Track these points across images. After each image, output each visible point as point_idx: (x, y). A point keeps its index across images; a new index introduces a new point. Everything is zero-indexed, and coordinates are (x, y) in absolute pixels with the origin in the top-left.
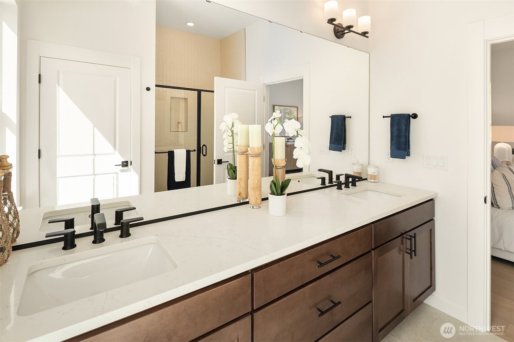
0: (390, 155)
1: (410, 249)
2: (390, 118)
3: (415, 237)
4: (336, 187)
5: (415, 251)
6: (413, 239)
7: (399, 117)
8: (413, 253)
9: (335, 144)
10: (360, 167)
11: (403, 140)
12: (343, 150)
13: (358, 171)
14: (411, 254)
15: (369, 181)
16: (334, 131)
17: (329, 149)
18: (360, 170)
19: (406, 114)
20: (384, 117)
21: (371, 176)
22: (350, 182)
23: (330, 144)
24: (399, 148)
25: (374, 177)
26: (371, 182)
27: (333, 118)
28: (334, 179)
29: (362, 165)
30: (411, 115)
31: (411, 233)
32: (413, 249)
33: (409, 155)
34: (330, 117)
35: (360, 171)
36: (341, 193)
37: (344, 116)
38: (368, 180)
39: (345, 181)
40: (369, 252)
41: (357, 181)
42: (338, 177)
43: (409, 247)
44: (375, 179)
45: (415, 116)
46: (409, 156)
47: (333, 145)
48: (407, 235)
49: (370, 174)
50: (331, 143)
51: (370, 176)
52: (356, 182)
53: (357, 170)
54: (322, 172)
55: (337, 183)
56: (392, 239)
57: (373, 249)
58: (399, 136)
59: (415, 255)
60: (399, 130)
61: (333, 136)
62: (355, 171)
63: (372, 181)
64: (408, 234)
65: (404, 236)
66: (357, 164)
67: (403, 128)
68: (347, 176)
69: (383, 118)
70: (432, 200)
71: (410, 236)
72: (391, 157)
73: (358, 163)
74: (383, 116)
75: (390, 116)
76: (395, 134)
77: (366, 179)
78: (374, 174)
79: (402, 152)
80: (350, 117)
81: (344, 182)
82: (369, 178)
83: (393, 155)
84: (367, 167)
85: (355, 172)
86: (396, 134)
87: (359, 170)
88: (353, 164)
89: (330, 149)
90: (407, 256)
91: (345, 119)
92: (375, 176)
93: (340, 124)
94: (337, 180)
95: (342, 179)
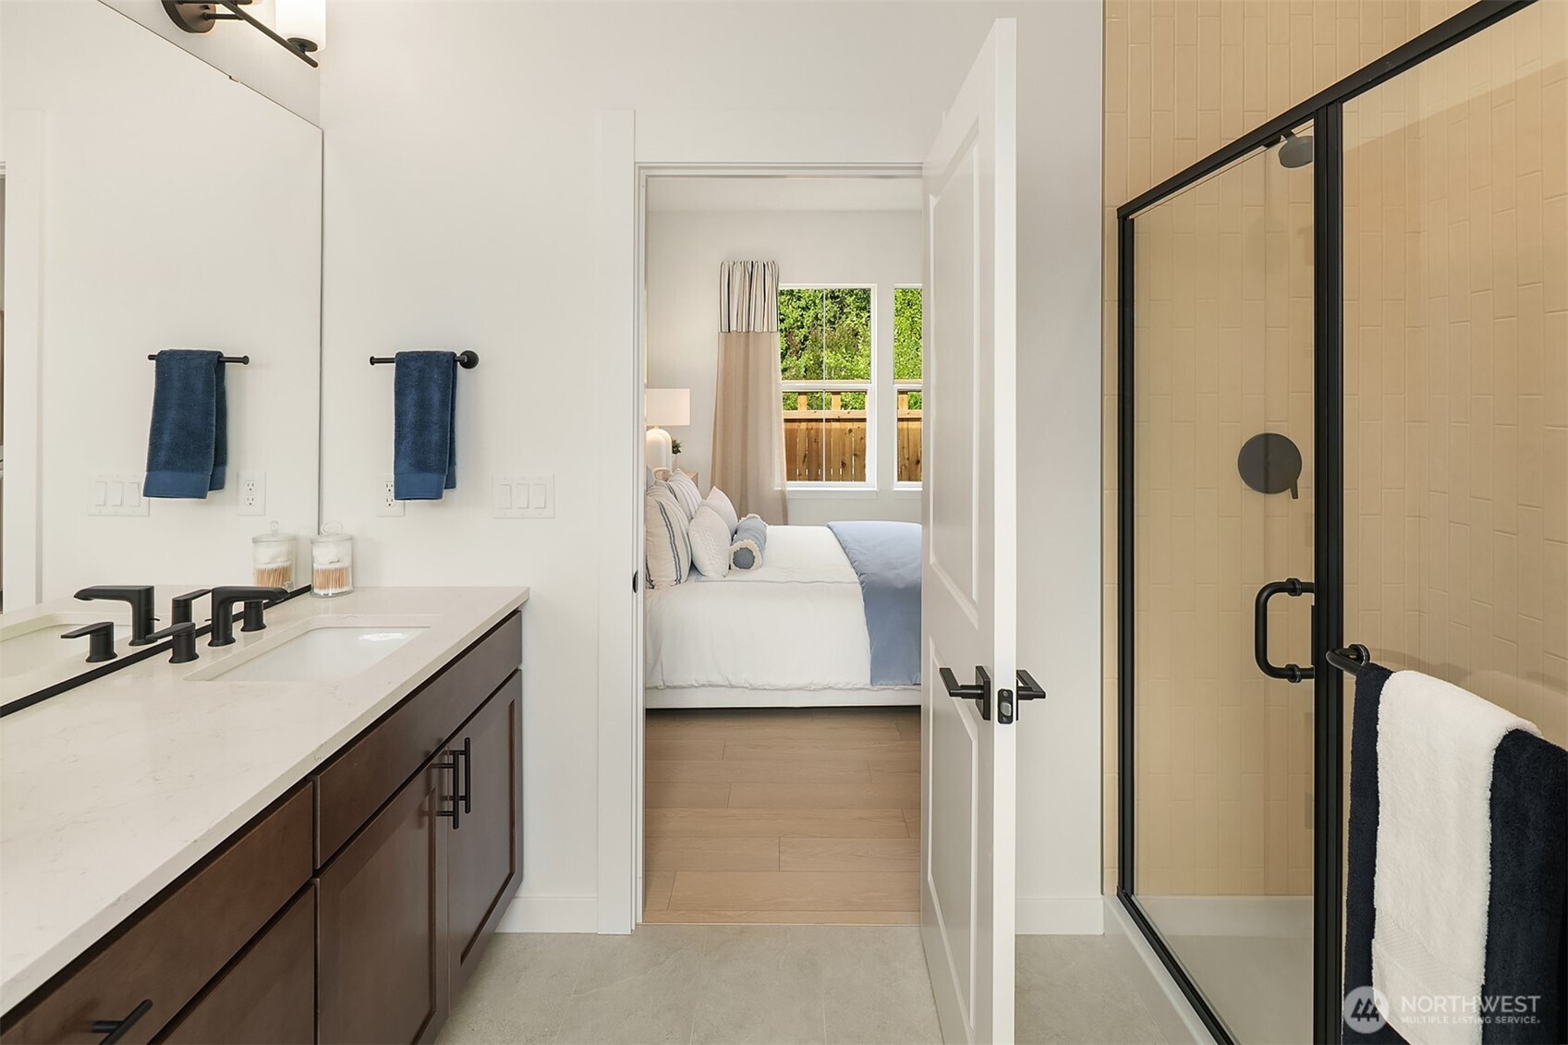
0: (393, 489)
1: (452, 794)
2: (394, 364)
3: (466, 752)
4: (169, 653)
5: (467, 798)
6: (462, 758)
7: (422, 361)
8: (462, 804)
9: (172, 469)
10: (284, 548)
11: (435, 437)
12: (210, 490)
13: (274, 566)
14: (455, 814)
15: (320, 597)
16: (172, 414)
17: (142, 492)
18: (285, 559)
19: (444, 354)
20: (373, 361)
21: (326, 573)
22: (237, 617)
23: (149, 470)
24: (421, 466)
25: (338, 577)
26: (326, 596)
27: (168, 364)
28: (163, 618)
29: (295, 539)
30: (458, 355)
31: (457, 744)
32: (462, 792)
33: (451, 484)
34: (151, 357)
35: (285, 564)
36: (186, 679)
37: (220, 355)
38: (316, 591)
39: (212, 620)
40: (307, 885)
41: (267, 606)
42: (182, 608)
43: (449, 791)
44: (339, 583)
45: (470, 360)
46: (454, 487)
47: (166, 476)
48: (445, 753)
49: (324, 567)
50: (152, 465)
51: (321, 576)
52: (264, 612)
53: (274, 559)
54: (95, 601)
55: (171, 637)
56: (394, 794)
57: (316, 873)
58: (422, 426)
59: (468, 810)
60: (423, 405)
61: (166, 438)
62: (263, 567)
63: (330, 592)
64: (446, 748)
65: (435, 760)
66: (274, 539)
67: (436, 397)
68: (223, 598)
69: (372, 363)
70: (515, 612)
71: (453, 753)
72: (396, 499)
73: (275, 533)
74: (372, 358)
75: (394, 356)
76: (410, 417)
77: (308, 589)
78: (337, 566)
79: (432, 478)
80: (245, 360)
81: (210, 622)
82: (317, 582)
83: (404, 491)
84: (312, 543)
85: (261, 573)
86: (413, 420)
87: (279, 560)
88: (255, 541)
89: (153, 489)
90: (443, 823)
91: (223, 369)
92: (340, 571)
93: (199, 385)
94: (176, 620)
95: (202, 613)
